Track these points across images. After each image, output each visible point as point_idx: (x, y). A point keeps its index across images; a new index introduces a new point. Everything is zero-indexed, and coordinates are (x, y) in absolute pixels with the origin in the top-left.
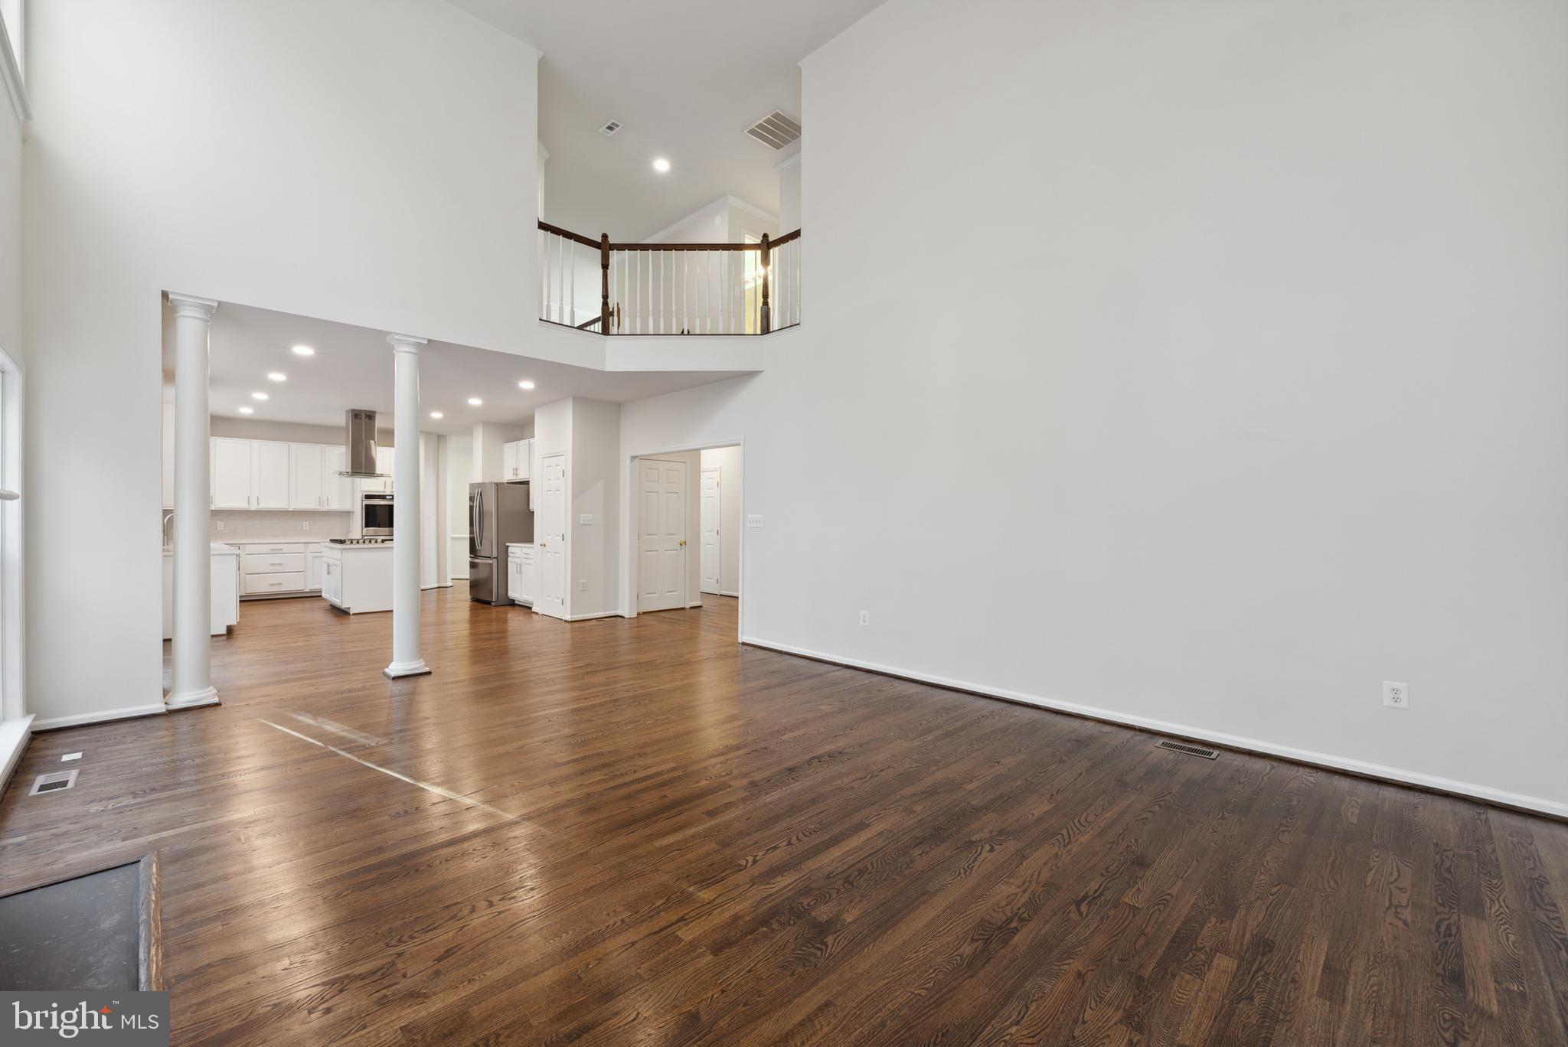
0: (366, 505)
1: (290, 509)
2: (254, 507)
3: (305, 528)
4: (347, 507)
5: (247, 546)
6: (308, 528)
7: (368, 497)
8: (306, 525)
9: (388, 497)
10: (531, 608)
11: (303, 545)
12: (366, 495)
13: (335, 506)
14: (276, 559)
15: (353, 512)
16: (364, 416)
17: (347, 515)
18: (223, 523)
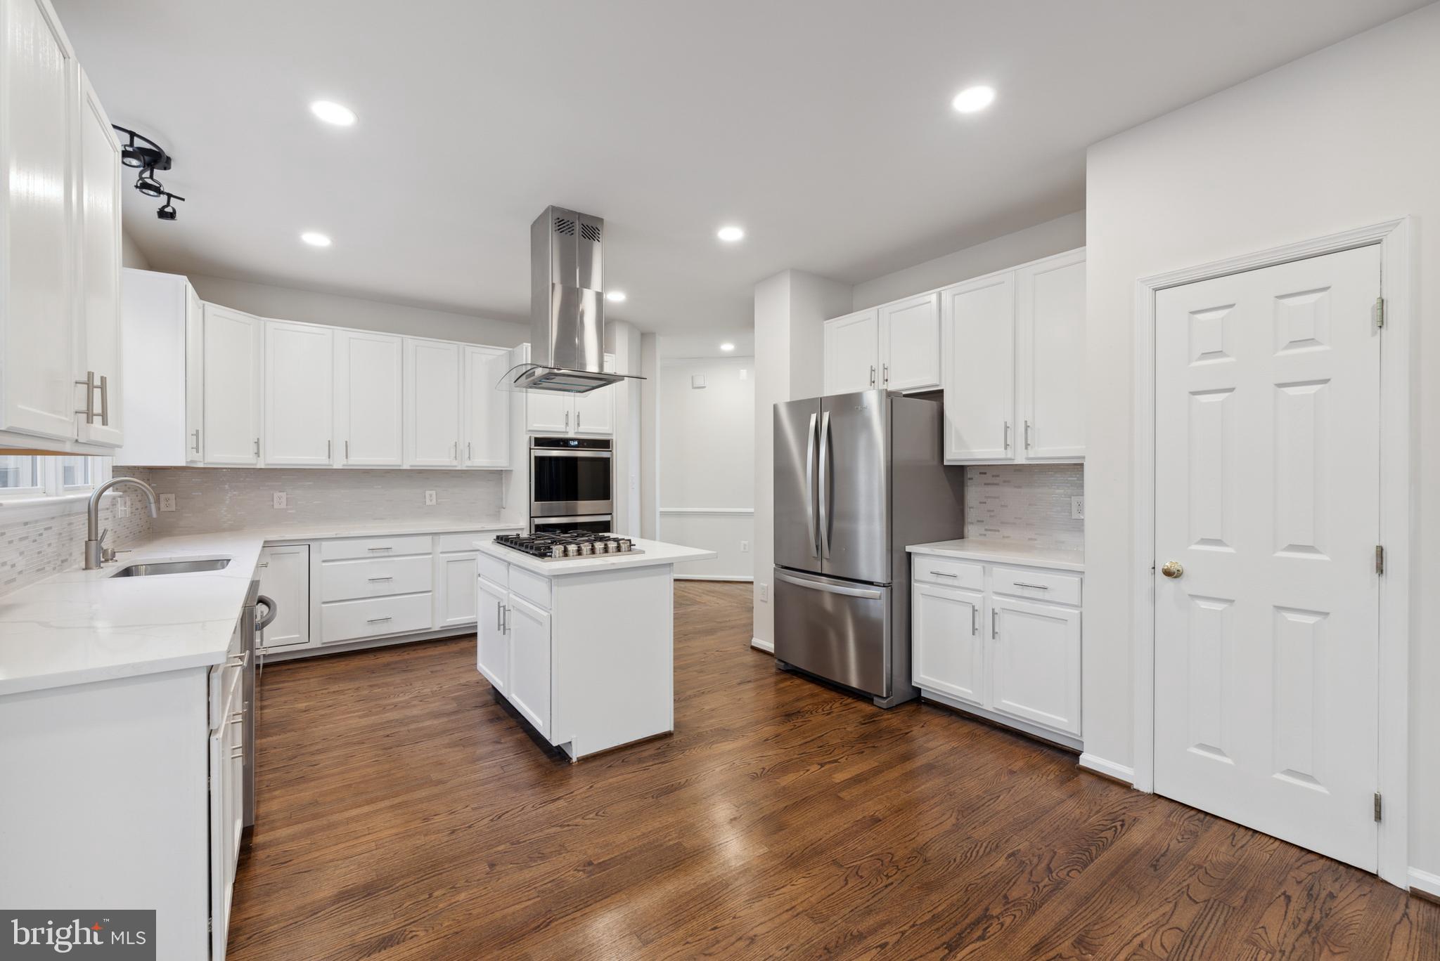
0: (536, 458)
1: (406, 467)
2: (338, 463)
3: (428, 503)
4: (501, 463)
5: (324, 543)
6: (434, 502)
7: (540, 442)
8: (431, 496)
9: (572, 443)
10: (1076, 754)
11: (429, 538)
12: (536, 439)
13: (481, 461)
14: (379, 568)
15: (509, 472)
16: (577, 227)
17: (498, 476)
18: (283, 494)
